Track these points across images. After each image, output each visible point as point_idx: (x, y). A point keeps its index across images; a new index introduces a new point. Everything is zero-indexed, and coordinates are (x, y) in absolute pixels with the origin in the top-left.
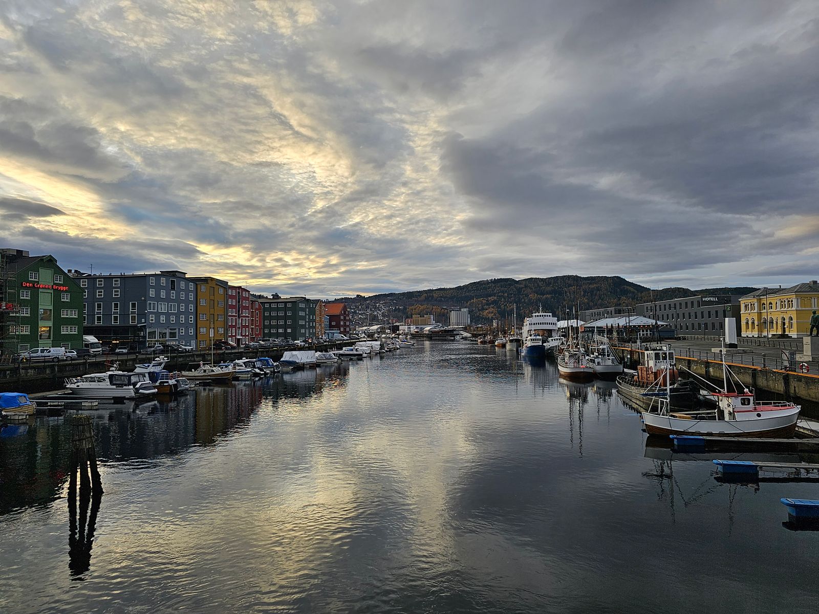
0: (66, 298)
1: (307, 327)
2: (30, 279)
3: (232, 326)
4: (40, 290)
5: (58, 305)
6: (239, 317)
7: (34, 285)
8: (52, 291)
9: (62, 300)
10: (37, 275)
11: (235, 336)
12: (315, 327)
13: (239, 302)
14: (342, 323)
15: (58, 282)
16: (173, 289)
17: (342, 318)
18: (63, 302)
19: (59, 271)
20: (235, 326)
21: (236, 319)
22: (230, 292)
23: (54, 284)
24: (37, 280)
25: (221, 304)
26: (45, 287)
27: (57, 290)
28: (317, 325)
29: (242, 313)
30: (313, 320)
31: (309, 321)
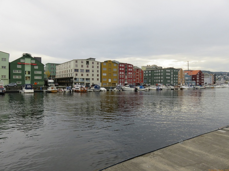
0: (36, 67)
1: (172, 79)
2: (21, 62)
3: (122, 78)
4: (25, 65)
6: (126, 75)
8: (30, 65)
10: (24, 60)
11: (124, 82)
12: (178, 80)
13: (126, 69)
14: (198, 78)
15: (33, 62)
16: (88, 64)
17: (198, 76)
18: (35, 69)
19: (33, 59)
20: (124, 78)
21: (124, 76)
22: (121, 65)
23: (31, 63)
24: (24, 62)
25: (115, 70)
26: (27, 64)
27: (32, 65)
28: (179, 79)
29: (128, 73)
30: (176, 77)
31: (174, 77)
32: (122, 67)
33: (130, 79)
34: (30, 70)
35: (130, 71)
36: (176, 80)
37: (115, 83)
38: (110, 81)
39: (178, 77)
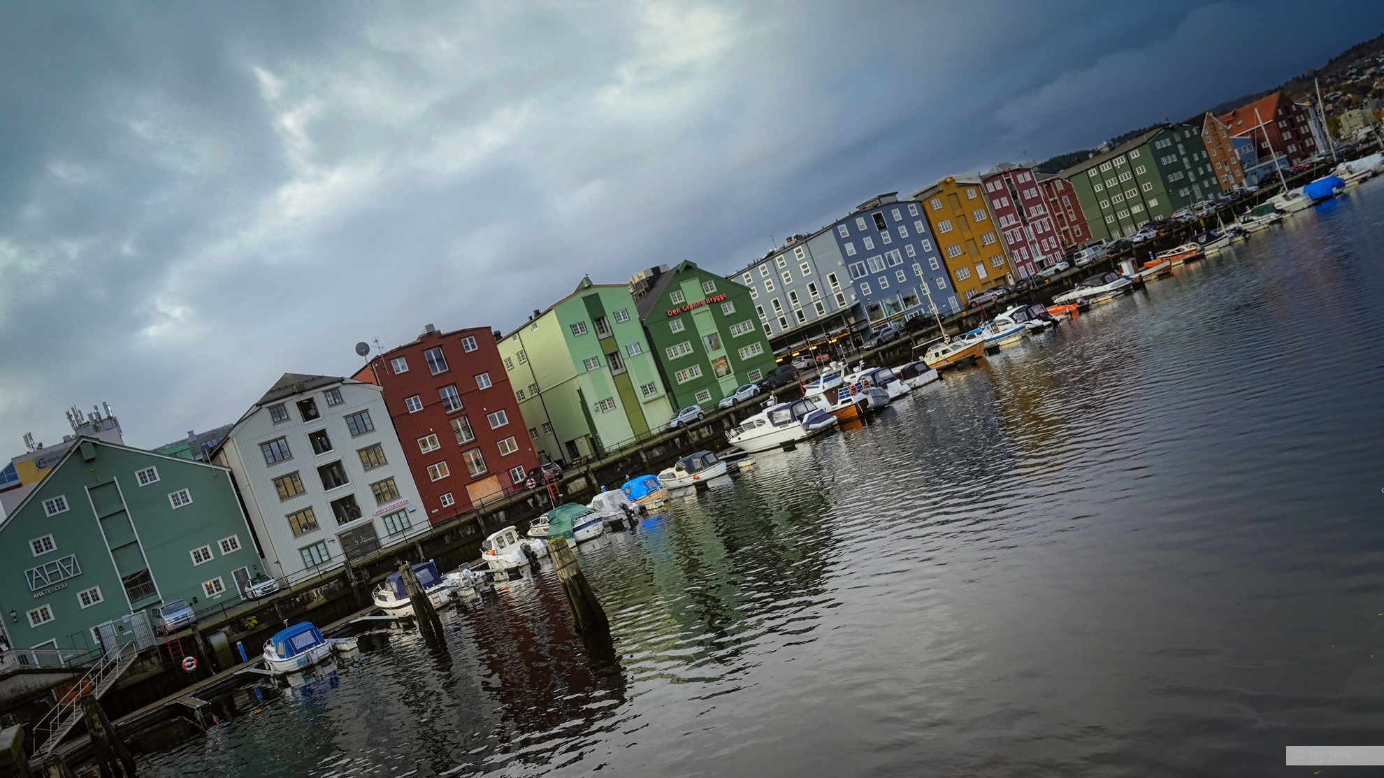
0: (729, 309)
1: (1192, 180)
2: (674, 303)
3: (1017, 246)
4: (693, 312)
5: (724, 323)
6: (1026, 224)
7: (681, 309)
8: (707, 307)
9: (726, 314)
10: (681, 293)
11: (1031, 259)
13: (1015, 197)
14: (1287, 135)
15: (711, 292)
16: (882, 228)
17: (1283, 125)
18: (728, 316)
19: (705, 276)
20: (1024, 243)
21: (1021, 230)
22: (990, 188)
23: (706, 296)
24: (683, 300)
25: (981, 216)
26: (696, 306)
27: (713, 303)
28: (1219, 166)
29: (1029, 215)
30: (1204, 162)
31: (1194, 167)
32: (997, 195)
33: (1046, 235)
34: (716, 330)
35: (1035, 201)
36: (1208, 176)
37: (1004, 277)
38: (982, 273)
39: (1209, 160)
